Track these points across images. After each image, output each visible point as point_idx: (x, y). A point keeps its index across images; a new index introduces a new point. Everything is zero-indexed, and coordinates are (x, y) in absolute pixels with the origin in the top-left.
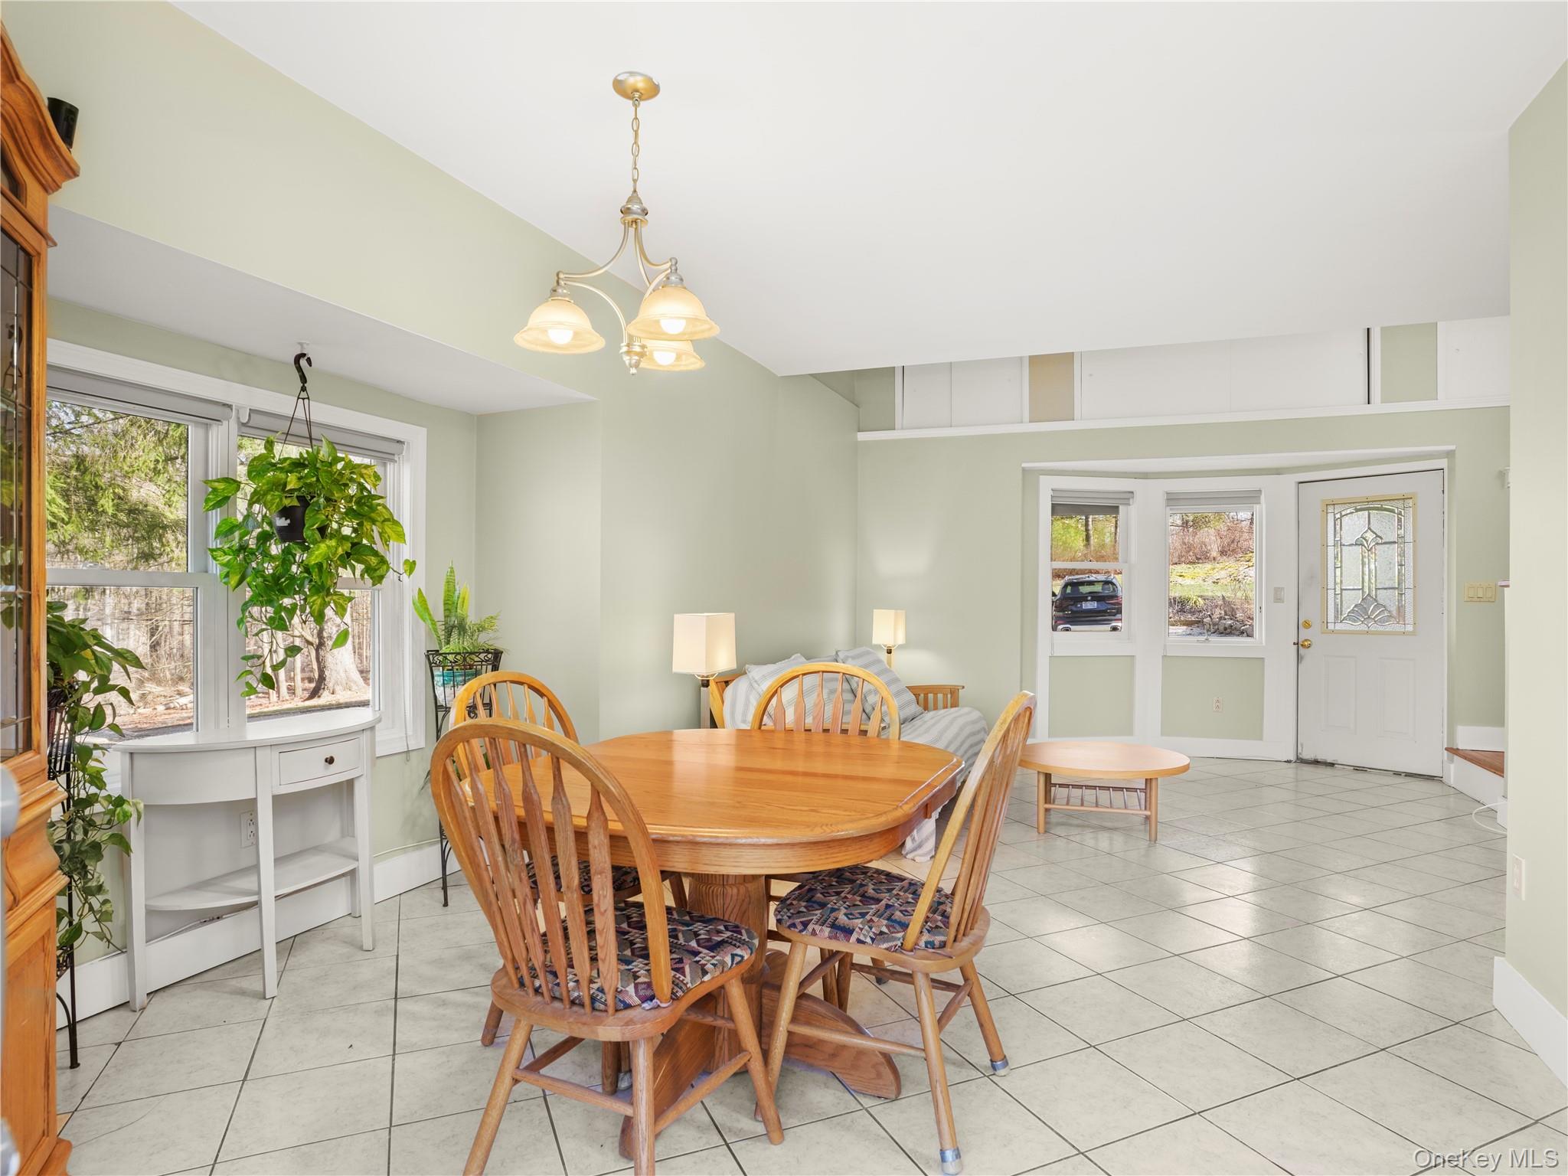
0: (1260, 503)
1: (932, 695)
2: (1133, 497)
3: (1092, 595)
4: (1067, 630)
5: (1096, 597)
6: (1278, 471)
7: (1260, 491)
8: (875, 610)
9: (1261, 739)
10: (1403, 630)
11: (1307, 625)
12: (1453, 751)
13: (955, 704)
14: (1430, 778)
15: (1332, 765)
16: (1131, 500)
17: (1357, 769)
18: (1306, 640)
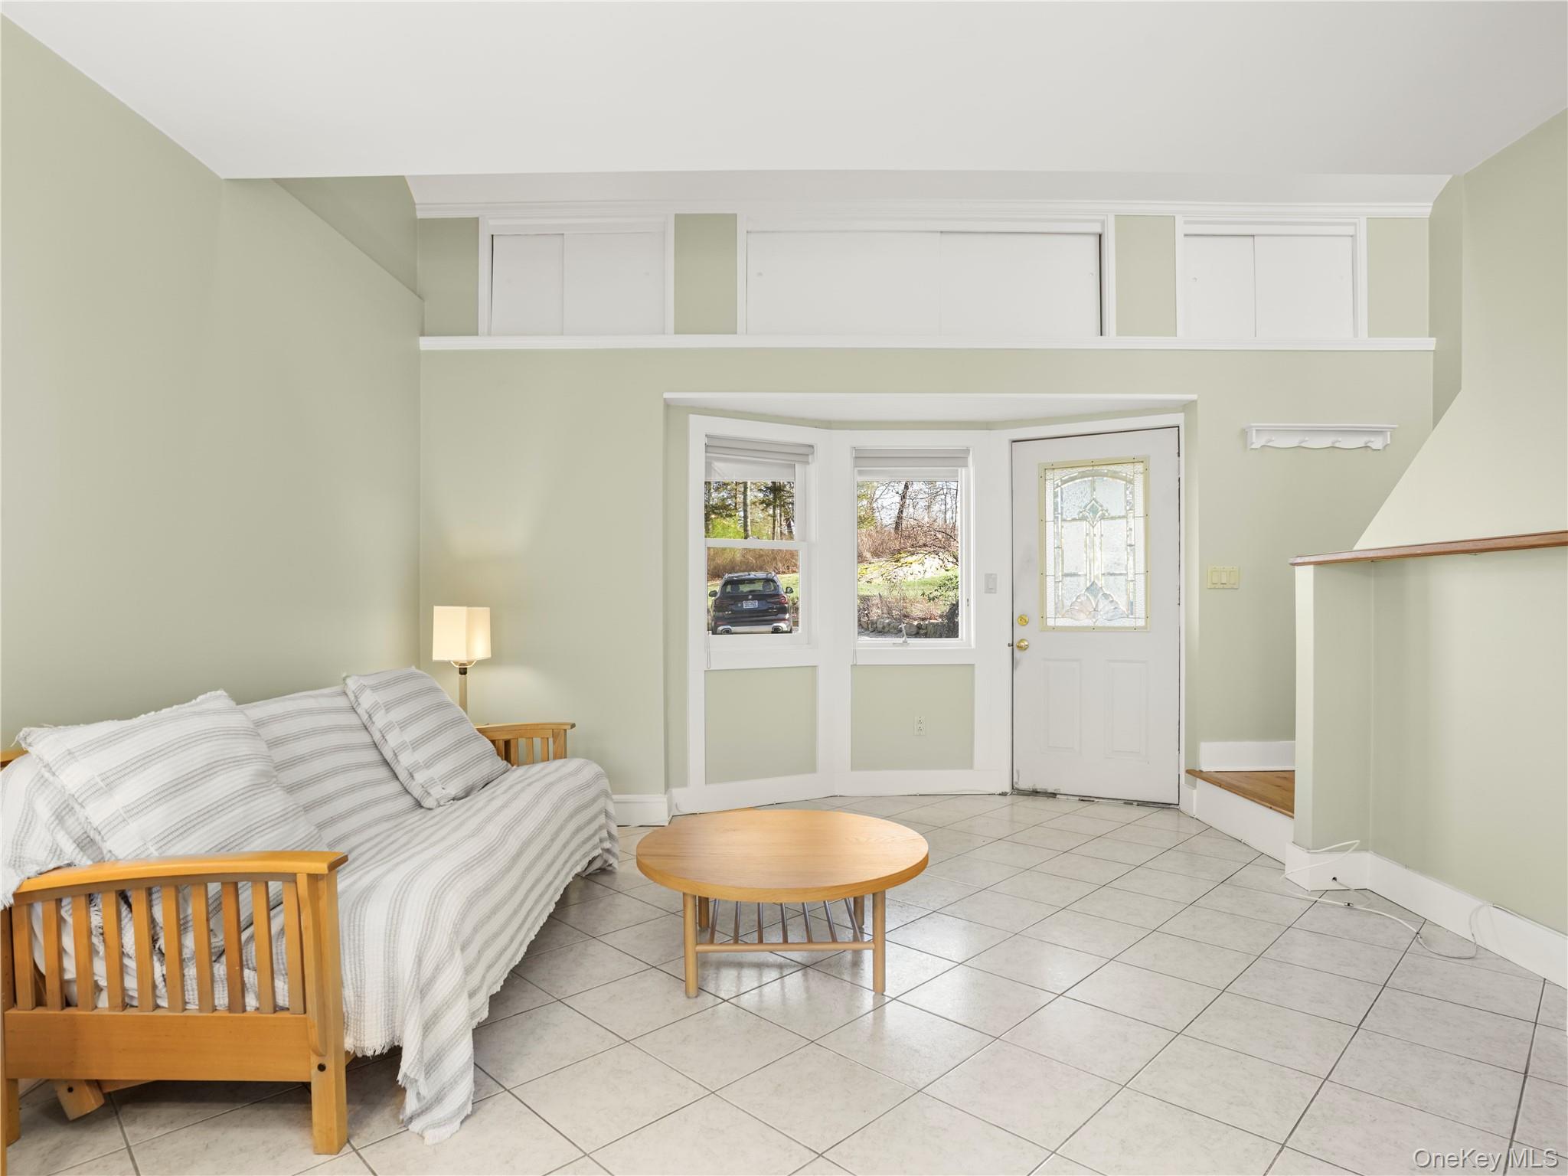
0: (967, 466)
1: (524, 739)
2: (813, 453)
3: (753, 593)
4: (728, 632)
5: (757, 596)
6: (988, 425)
7: (967, 451)
8: (437, 609)
9: (971, 767)
10: (1134, 625)
11: (1024, 621)
12: (1195, 773)
13: (561, 754)
14: (1165, 806)
15: (1054, 795)
16: (810, 457)
17: (1083, 799)
18: (1022, 640)
